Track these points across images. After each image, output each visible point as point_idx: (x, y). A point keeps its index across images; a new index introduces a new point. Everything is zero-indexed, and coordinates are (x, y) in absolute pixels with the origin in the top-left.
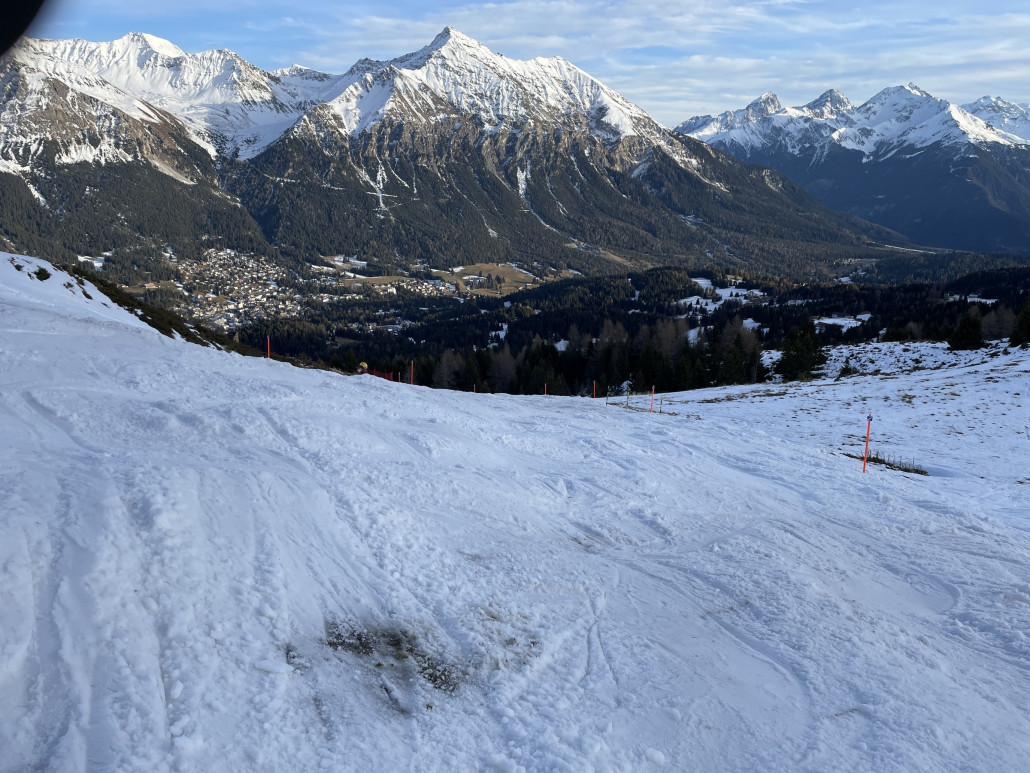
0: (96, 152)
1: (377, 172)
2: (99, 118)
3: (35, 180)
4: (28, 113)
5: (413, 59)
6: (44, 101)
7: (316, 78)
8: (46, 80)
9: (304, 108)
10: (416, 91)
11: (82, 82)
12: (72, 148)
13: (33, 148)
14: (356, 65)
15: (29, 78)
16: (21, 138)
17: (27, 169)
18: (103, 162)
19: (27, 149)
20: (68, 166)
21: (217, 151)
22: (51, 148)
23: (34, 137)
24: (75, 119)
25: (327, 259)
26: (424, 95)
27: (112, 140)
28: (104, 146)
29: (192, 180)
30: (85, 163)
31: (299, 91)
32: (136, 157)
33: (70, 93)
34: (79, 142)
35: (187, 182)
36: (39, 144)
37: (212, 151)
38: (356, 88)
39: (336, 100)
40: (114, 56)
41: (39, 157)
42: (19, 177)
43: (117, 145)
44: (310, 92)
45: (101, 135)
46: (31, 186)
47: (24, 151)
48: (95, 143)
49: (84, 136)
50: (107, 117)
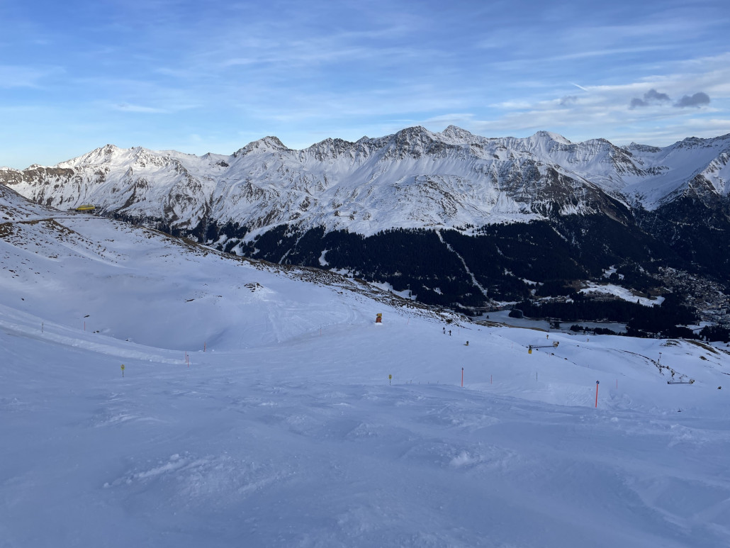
0: (577, 208)
2: (576, 189)
3: (554, 224)
4: (542, 188)
6: (549, 181)
7: (650, 150)
8: (549, 169)
9: (653, 172)
12: (564, 206)
13: (547, 206)
14: (684, 141)
15: (539, 168)
16: (540, 202)
17: (547, 218)
18: (583, 214)
19: (544, 207)
20: (567, 217)
23: (546, 201)
24: (564, 190)
27: (584, 202)
28: (581, 205)
30: (573, 215)
31: (643, 160)
32: (598, 211)
33: (559, 176)
34: (567, 204)
36: (550, 204)
37: (627, 206)
38: (716, 163)
39: (705, 171)
40: (531, 146)
41: (552, 212)
42: (545, 223)
43: (587, 205)
44: (651, 160)
45: (578, 199)
46: (554, 228)
47: (543, 209)
48: (575, 203)
49: (569, 199)
50: (580, 188)
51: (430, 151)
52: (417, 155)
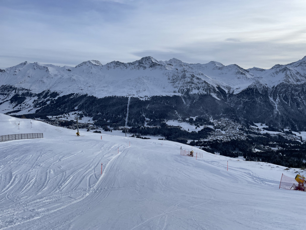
0: (199, 91)
1: (277, 98)
2: (201, 83)
3: (184, 98)
4: (185, 82)
5: (295, 64)
7: (260, 70)
8: (190, 74)
9: (255, 79)
10: (294, 74)
11: (198, 74)
12: (193, 90)
13: (185, 90)
14: (274, 66)
15: (187, 74)
16: (183, 88)
18: (199, 94)
20: (191, 94)
21: (228, 91)
22: (188, 90)
23: (185, 88)
25: (255, 124)
26: (297, 75)
27: (203, 88)
28: (200, 90)
29: (220, 99)
30: (195, 94)
32: (207, 93)
33: (195, 77)
34: (195, 89)
35: (219, 99)
37: (227, 91)
41: (186, 92)
42: (181, 97)
43: (203, 90)
44: (258, 75)
45: (200, 87)
46: (183, 99)
47: (183, 91)
48: (198, 89)
49: (196, 87)
50: (203, 83)
51: (151, 66)
52: (145, 68)
